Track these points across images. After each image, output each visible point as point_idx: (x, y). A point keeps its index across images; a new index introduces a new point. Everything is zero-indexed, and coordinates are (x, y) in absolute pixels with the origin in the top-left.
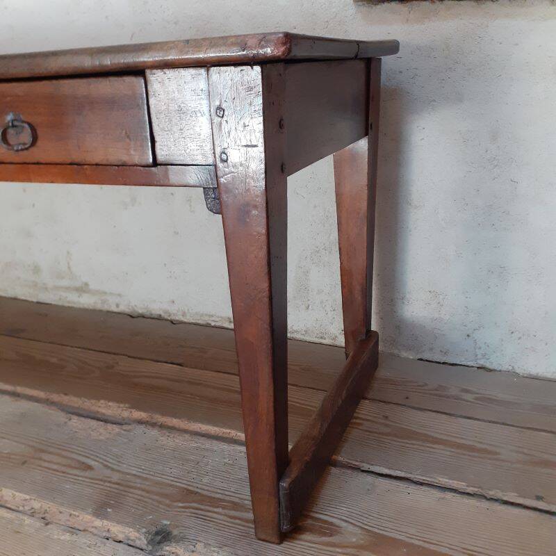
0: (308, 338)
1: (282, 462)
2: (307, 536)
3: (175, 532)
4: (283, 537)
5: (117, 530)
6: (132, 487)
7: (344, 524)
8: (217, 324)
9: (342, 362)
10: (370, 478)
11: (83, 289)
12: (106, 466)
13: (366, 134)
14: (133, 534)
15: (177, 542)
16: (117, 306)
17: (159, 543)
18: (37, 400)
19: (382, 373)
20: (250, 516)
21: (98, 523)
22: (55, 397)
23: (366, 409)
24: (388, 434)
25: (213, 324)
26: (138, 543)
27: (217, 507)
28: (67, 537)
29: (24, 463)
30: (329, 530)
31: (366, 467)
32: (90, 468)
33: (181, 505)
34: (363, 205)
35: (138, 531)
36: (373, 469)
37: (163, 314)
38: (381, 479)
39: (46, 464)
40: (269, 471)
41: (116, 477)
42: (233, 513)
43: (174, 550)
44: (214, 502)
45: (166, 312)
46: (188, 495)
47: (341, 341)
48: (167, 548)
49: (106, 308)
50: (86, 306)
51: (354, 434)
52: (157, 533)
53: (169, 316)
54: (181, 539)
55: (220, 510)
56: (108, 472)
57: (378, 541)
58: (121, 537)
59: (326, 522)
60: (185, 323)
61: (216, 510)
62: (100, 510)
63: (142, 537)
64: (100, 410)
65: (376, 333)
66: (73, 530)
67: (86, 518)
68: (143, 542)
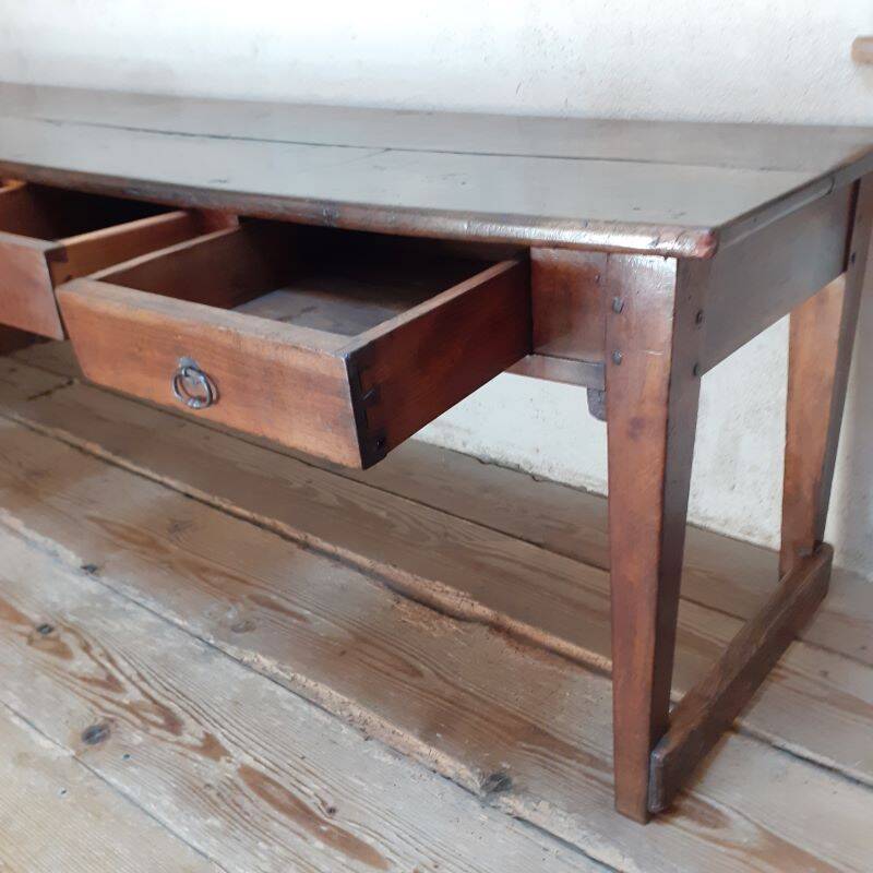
0: (728, 531)
2: (681, 821)
3: (515, 780)
5: (447, 763)
6: (467, 709)
7: (734, 816)
8: (596, 490)
9: (774, 586)
10: (783, 760)
12: (437, 674)
13: (845, 269)
14: (464, 772)
15: (517, 794)
16: (464, 444)
17: (496, 790)
18: (360, 569)
19: (832, 603)
20: (611, 779)
21: (425, 749)
22: (382, 568)
24: (822, 699)
25: (590, 489)
26: (470, 785)
27: (571, 758)
28: (388, 759)
29: (343, 653)
30: (713, 818)
31: (780, 742)
32: (417, 673)
33: (524, 745)
35: (471, 770)
36: (789, 746)
37: (522, 465)
38: (798, 764)
39: (369, 660)
41: (449, 692)
42: (590, 770)
43: (511, 803)
44: (567, 750)
45: (526, 462)
47: (776, 543)
48: (505, 799)
49: (449, 444)
51: (772, 690)
52: (494, 778)
53: (531, 468)
54: (521, 791)
55: (573, 763)
56: (440, 683)
57: (778, 850)
58: (450, 772)
59: (711, 808)
60: (552, 481)
61: (568, 761)
62: (428, 734)
63: (476, 779)
64: (435, 595)
65: (830, 548)
66: (395, 752)
67: (411, 740)
68: (476, 785)
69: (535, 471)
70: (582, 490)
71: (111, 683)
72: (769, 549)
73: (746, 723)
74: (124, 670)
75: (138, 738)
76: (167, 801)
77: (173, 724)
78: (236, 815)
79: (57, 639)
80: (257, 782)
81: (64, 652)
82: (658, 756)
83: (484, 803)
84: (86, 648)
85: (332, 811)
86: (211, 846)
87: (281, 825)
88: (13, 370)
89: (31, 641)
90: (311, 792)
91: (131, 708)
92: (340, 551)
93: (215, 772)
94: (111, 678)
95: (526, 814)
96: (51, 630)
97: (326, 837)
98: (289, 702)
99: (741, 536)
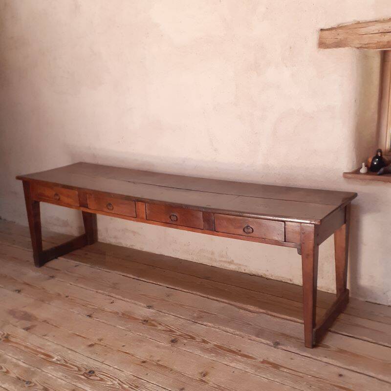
0: (323, 290)
1: (314, 325)
2: (320, 348)
3: (281, 343)
4: (314, 346)
5: (263, 341)
6: (265, 331)
7: (331, 346)
9: (336, 298)
11: (231, 263)
13: (345, 223)
14: (269, 342)
16: (245, 270)
17: (277, 345)
18: (226, 303)
19: (350, 305)
20: (304, 341)
21: (258, 339)
22: (232, 303)
23: (342, 316)
24: (350, 325)
26: (270, 345)
28: (249, 341)
29: (229, 321)
30: (327, 347)
32: (250, 325)
33: (281, 337)
34: (344, 245)
37: (263, 275)
39: (236, 322)
40: (310, 326)
41: (260, 328)
42: (297, 340)
43: (281, 347)
44: (291, 337)
45: (265, 274)
46: (283, 335)
47: (335, 292)
48: (279, 346)
49: (240, 270)
50: (232, 269)
51: (338, 323)
52: (276, 343)
54: (282, 345)
58: (265, 343)
60: (271, 279)
61: (292, 339)
62: (257, 336)
65: (348, 290)
67: (254, 337)
68: (272, 344)
69: (267, 277)
70: (282, 281)
71: (171, 331)
72: (334, 294)
73: (332, 329)
74: (173, 328)
75: (185, 341)
76: (199, 352)
77: (193, 338)
78: (217, 354)
79: (150, 323)
80: (220, 347)
81: (154, 325)
82: (314, 330)
83: (275, 347)
84: (160, 324)
85: (240, 351)
86: (214, 359)
87: (228, 354)
88: (87, 254)
89: (143, 324)
90: (233, 348)
91: (180, 335)
92: (218, 299)
93: (208, 346)
94: (171, 330)
95: (285, 349)
96: (147, 321)
97: (240, 355)
98: (221, 332)
99: (326, 291)
